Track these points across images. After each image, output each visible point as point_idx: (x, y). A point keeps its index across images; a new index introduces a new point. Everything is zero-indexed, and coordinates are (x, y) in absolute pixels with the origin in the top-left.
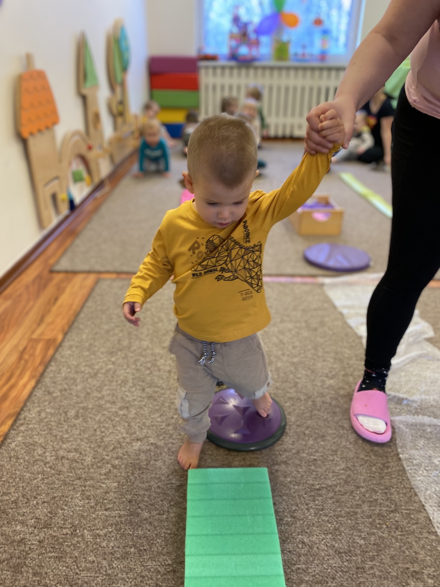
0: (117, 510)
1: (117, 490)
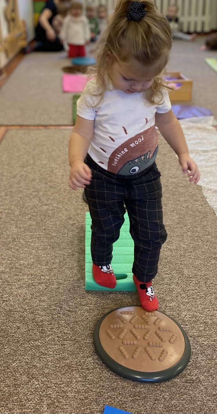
0: (37, 232)
1: (36, 225)
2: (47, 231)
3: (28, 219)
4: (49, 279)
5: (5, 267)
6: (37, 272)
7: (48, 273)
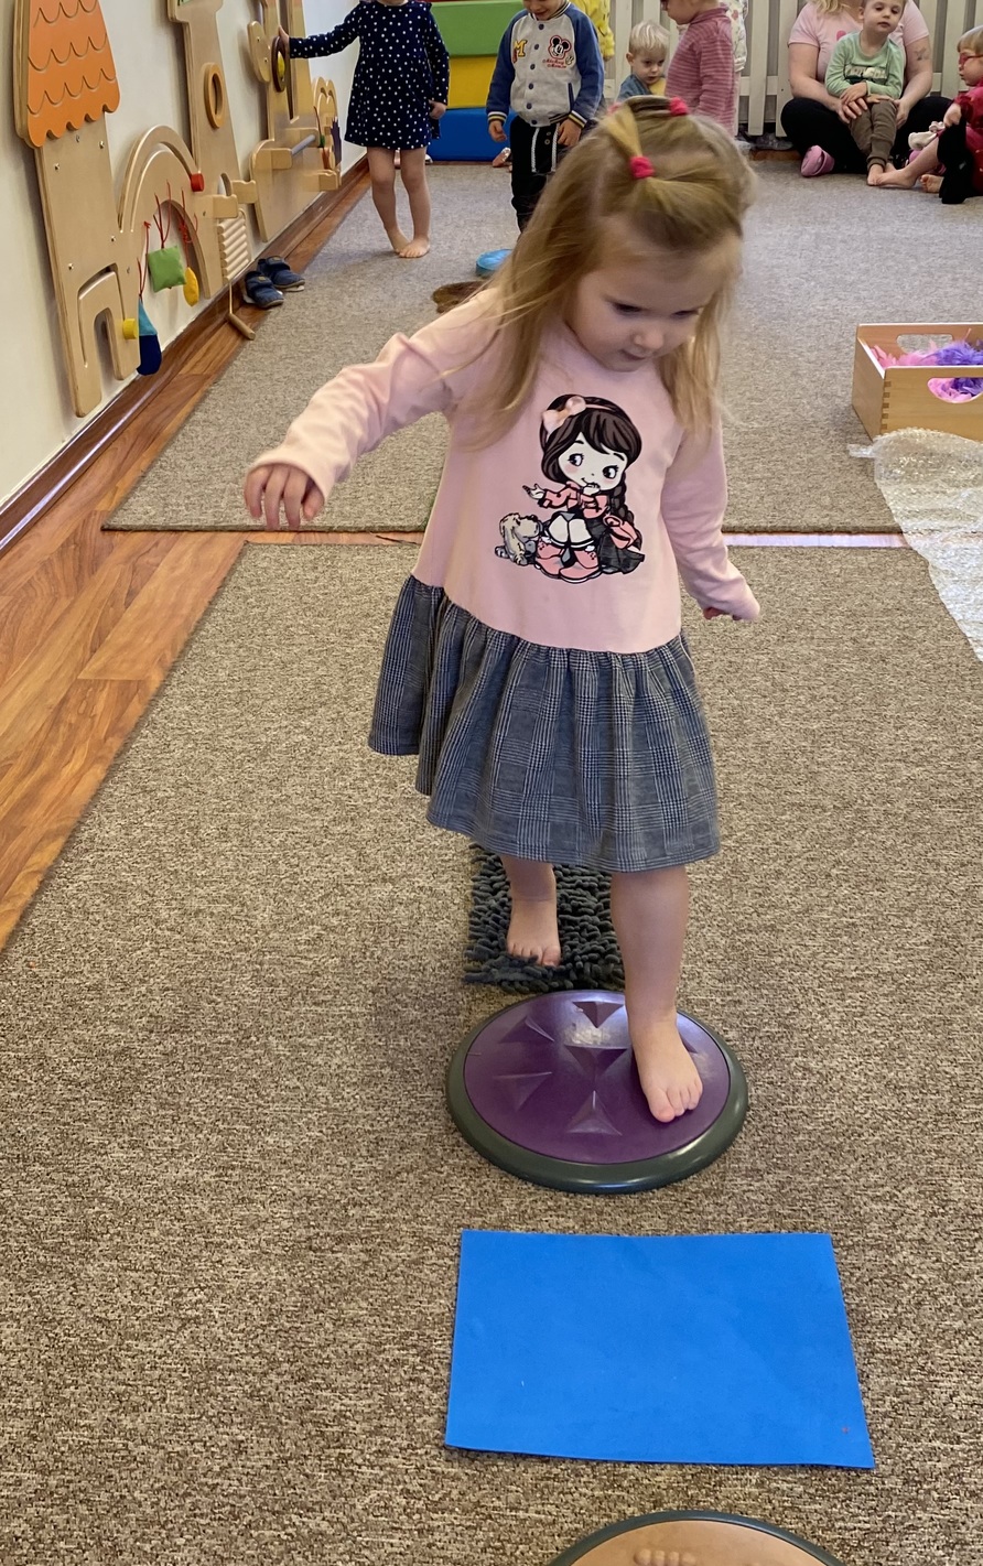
2: (382, 997)
3: (308, 942)
4: (383, 1220)
5: (202, 1166)
6: (331, 1187)
7: (377, 1193)
